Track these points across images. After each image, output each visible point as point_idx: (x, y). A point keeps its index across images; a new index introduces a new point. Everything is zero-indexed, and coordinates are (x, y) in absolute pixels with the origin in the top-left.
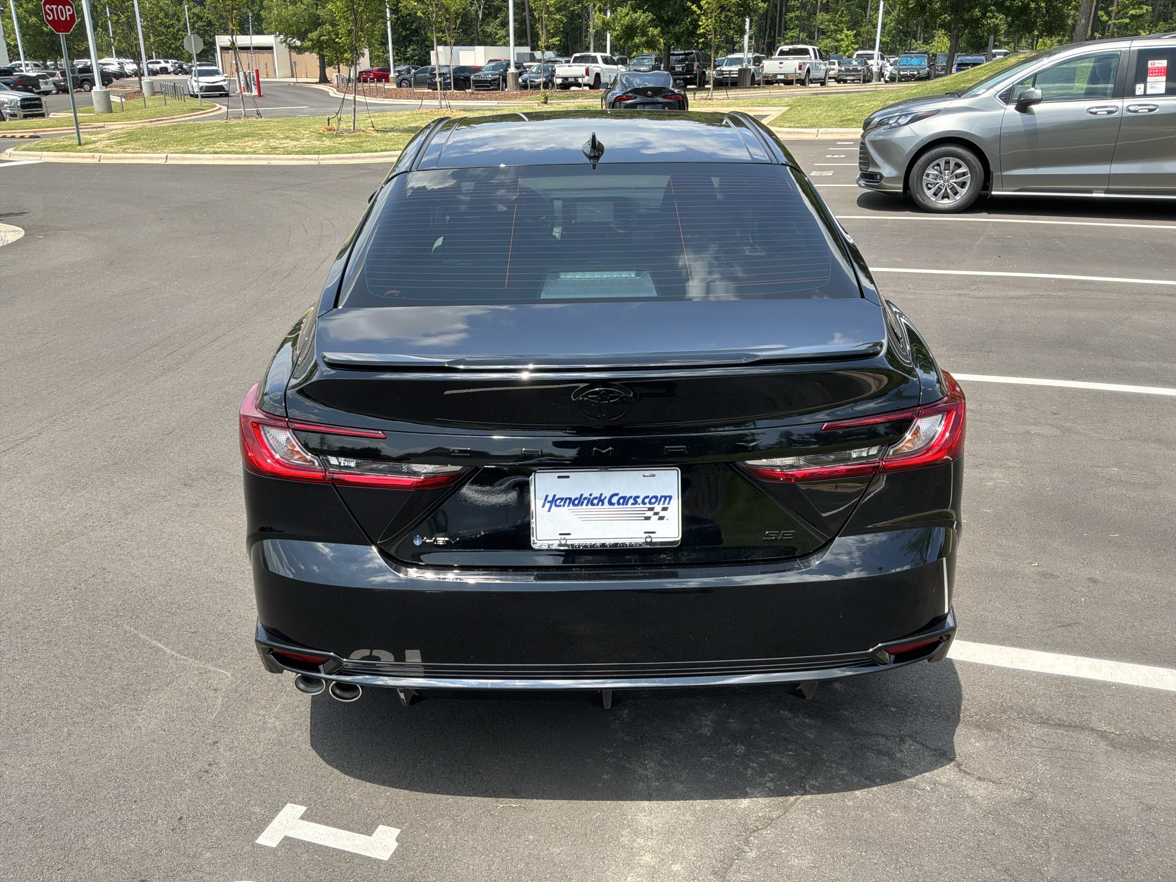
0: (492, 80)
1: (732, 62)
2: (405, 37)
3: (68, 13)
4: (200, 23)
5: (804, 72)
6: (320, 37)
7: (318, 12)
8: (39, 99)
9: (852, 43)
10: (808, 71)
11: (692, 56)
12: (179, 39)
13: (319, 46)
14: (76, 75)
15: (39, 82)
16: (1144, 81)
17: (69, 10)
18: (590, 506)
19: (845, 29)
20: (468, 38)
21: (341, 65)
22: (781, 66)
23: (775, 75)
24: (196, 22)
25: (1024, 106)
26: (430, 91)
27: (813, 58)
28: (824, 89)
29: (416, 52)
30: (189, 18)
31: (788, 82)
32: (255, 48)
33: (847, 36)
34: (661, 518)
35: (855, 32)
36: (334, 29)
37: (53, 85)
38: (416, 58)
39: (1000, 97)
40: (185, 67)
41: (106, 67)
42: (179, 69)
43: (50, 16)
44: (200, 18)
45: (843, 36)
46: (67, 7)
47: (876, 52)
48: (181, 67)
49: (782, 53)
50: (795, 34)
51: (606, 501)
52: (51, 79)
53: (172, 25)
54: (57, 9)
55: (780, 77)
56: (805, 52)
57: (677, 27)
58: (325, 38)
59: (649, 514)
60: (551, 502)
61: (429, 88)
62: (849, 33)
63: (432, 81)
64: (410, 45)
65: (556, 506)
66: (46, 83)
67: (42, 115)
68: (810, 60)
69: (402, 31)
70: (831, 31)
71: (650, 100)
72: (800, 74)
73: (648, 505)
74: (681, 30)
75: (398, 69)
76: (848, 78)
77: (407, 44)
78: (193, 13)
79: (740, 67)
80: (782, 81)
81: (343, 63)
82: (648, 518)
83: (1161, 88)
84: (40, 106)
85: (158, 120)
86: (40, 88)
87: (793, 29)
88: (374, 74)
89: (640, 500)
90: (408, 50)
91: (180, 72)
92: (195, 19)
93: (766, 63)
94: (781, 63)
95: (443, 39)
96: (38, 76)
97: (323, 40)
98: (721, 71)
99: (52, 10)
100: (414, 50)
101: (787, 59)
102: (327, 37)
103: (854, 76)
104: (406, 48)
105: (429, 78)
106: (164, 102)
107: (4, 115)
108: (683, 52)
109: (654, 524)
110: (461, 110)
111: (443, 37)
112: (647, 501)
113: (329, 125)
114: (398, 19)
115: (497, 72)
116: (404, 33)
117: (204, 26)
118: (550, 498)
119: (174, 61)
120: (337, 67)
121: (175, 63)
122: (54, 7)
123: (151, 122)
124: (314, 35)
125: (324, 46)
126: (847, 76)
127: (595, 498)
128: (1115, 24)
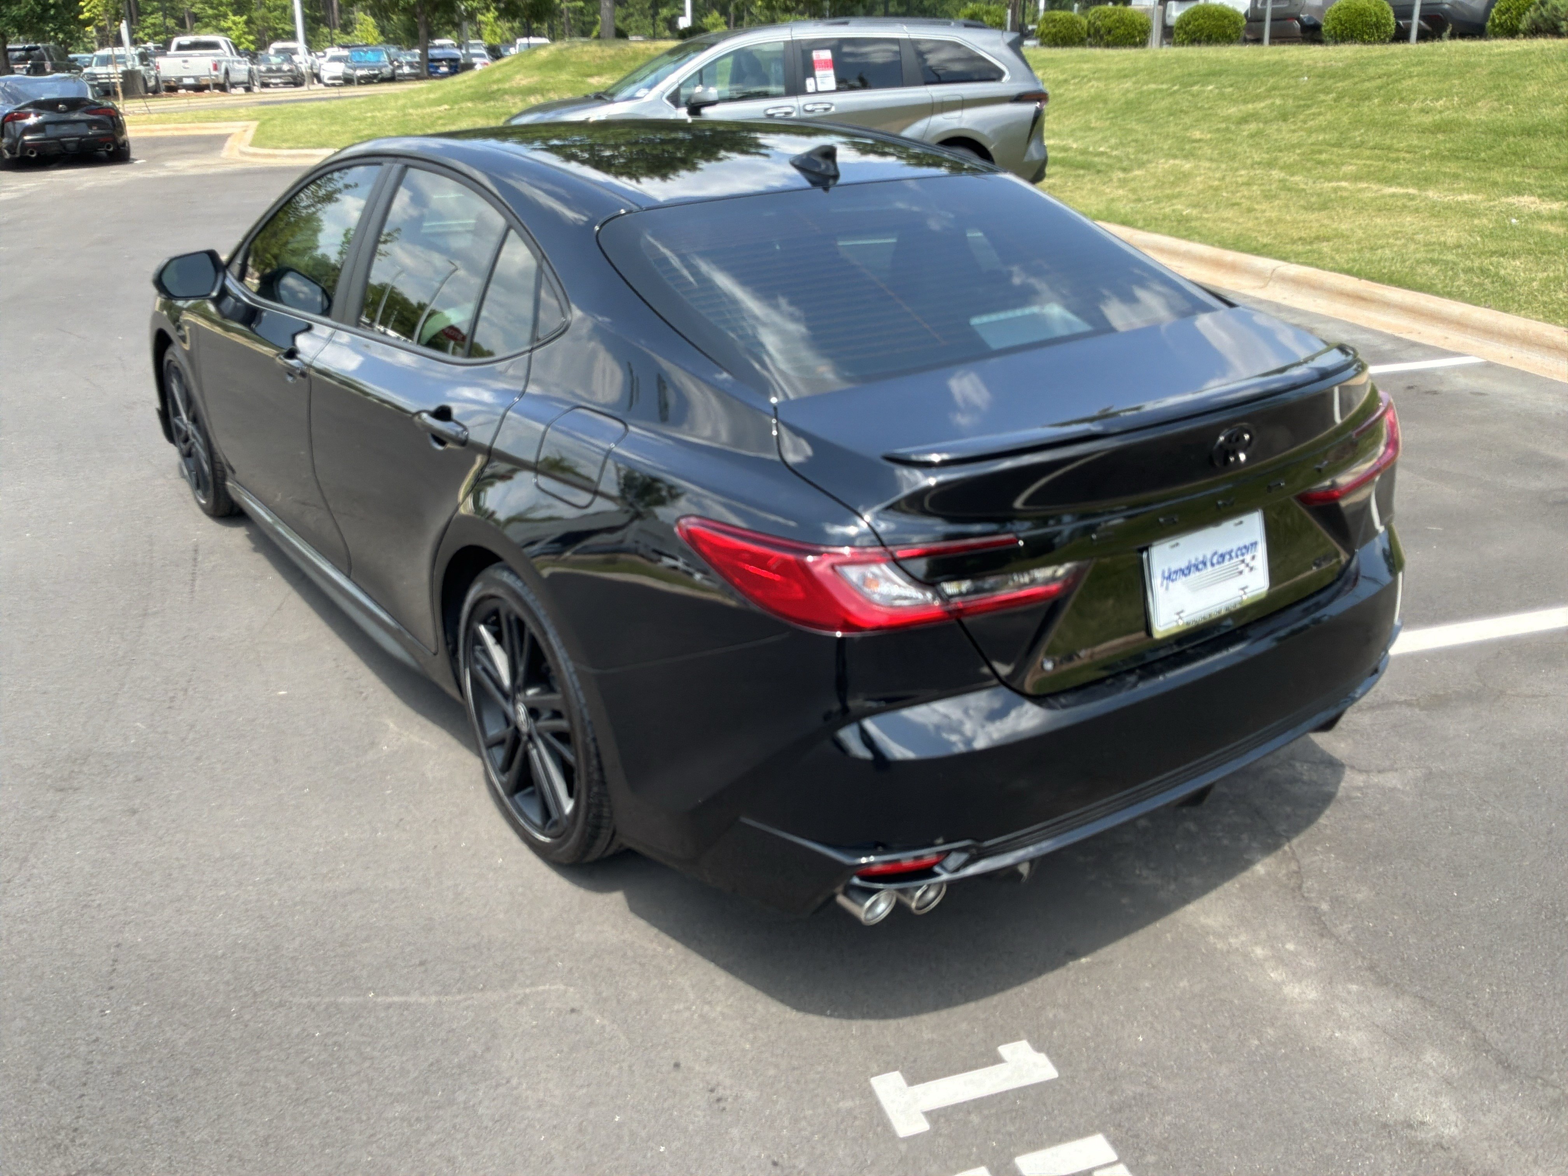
1: (105, 61)
5: (221, 74)
9: (245, 33)
10: (227, 72)
11: (37, 52)
16: (813, 75)
19: (230, 14)
22: (186, 65)
23: (180, 79)
25: (695, 108)
27: (228, 53)
28: (250, 98)
31: (199, 88)
33: (235, 23)
35: (245, 17)
39: (668, 98)
45: (230, 24)
47: (300, 45)
49: (180, 47)
50: (157, 22)
55: (187, 81)
56: (213, 46)
57: (14, 8)
62: (237, 19)
68: (225, 54)
70: (208, 17)
71: (64, 117)
72: (216, 76)
74: (23, 12)
76: (273, 81)
79: (124, 69)
80: (188, 87)
83: (831, 84)
87: (152, 13)
89: (1233, 554)
93: (160, 61)
94: (185, 61)
98: (91, 74)
101: (191, 56)
103: (280, 77)
108: (21, 47)
126: (270, 77)
128: (568, 8)
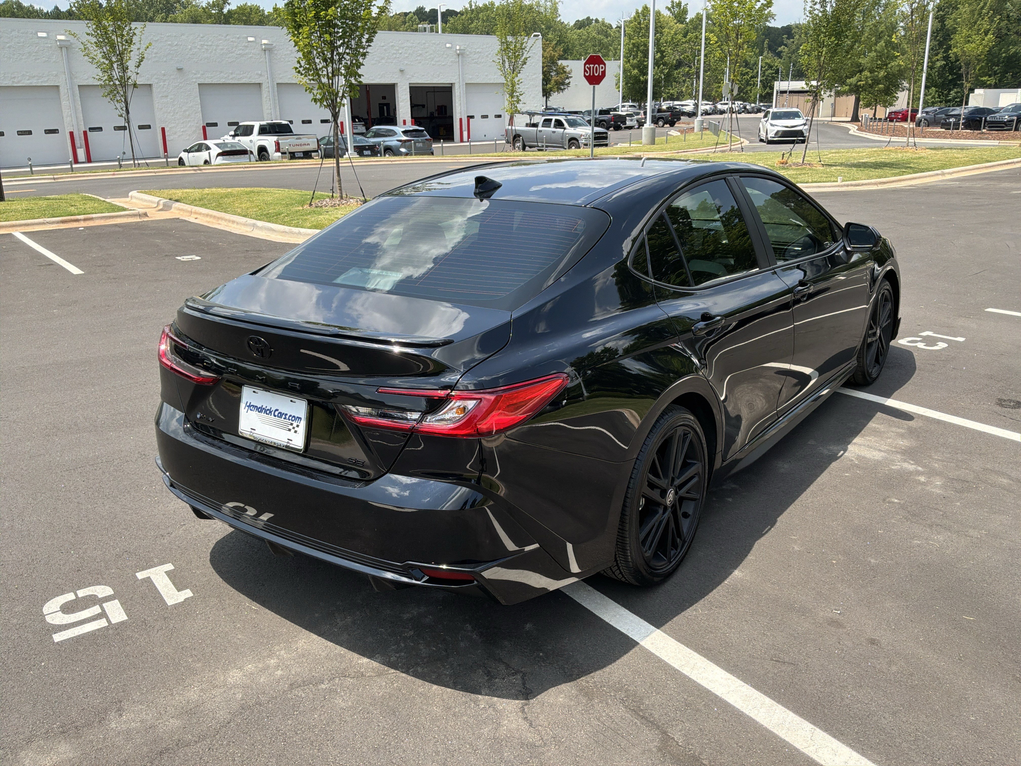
0: (1008, 121)
2: (950, 81)
3: (601, 70)
4: (770, 71)
6: (857, 82)
7: (860, 60)
8: (606, 133)
12: (751, 85)
13: (856, 90)
14: (655, 114)
15: (626, 119)
17: (602, 68)
18: (265, 414)
20: (1015, 81)
21: (878, 107)
24: (767, 70)
26: (944, 130)
29: (959, 94)
30: (762, 67)
32: (791, 92)
34: (296, 432)
36: (872, 75)
37: (636, 122)
38: (958, 100)
40: (748, 107)
41: (684, 107)
42: (743, 110)
43: (587, 73)
44: (770, 67)
46: (601, 66)
48: (745, 107)
51: (273, 413)
52: (636, 117)
53: (747, 73)
54: (593, 67)
58: (862, 83)
59: (291, 427)
60: (248, 406)
61: (941, 128)
63: (946, 121)
64: (954, 88)
65: (251, 410)
66: (631, 120)
67: (606, 145)
69: (949, 76)
73: (291, 421)
75: (928, 109)
77: (952, 87)
78: (766, 63)
81: (880, 104)
82: (290, 430)
84: (606, 138)
85: (684, 152)
86: (626, 124)
88: (903, 114)
89: (287, 417)
90: (951, 93)
91: (743, 112)
92: (766, 67)
95: (988, 82)
96: (627, 114)
97: (860, 85)
99: (589, 69)
100: (956, 93)
102: (864, 82)
104: (950, 90)
105: (944, 119)
106: (700, 137)
107: (580, 144)
109: (291, 435)
110: (927, 149)
111: (989, 81)
112: (290, 418)
113: (783, 159)
114: (947, 64)
115: (1015, 114)
116: (950, 77)
117: (773, 73)
118: (248, 404)
119: (739, 103)
120: (874, 108)
121: (741, 104)
122: (592, 66)
123: (678, 153)
124: (853, 80)
125: (861, 90)
127: (268, 410)
